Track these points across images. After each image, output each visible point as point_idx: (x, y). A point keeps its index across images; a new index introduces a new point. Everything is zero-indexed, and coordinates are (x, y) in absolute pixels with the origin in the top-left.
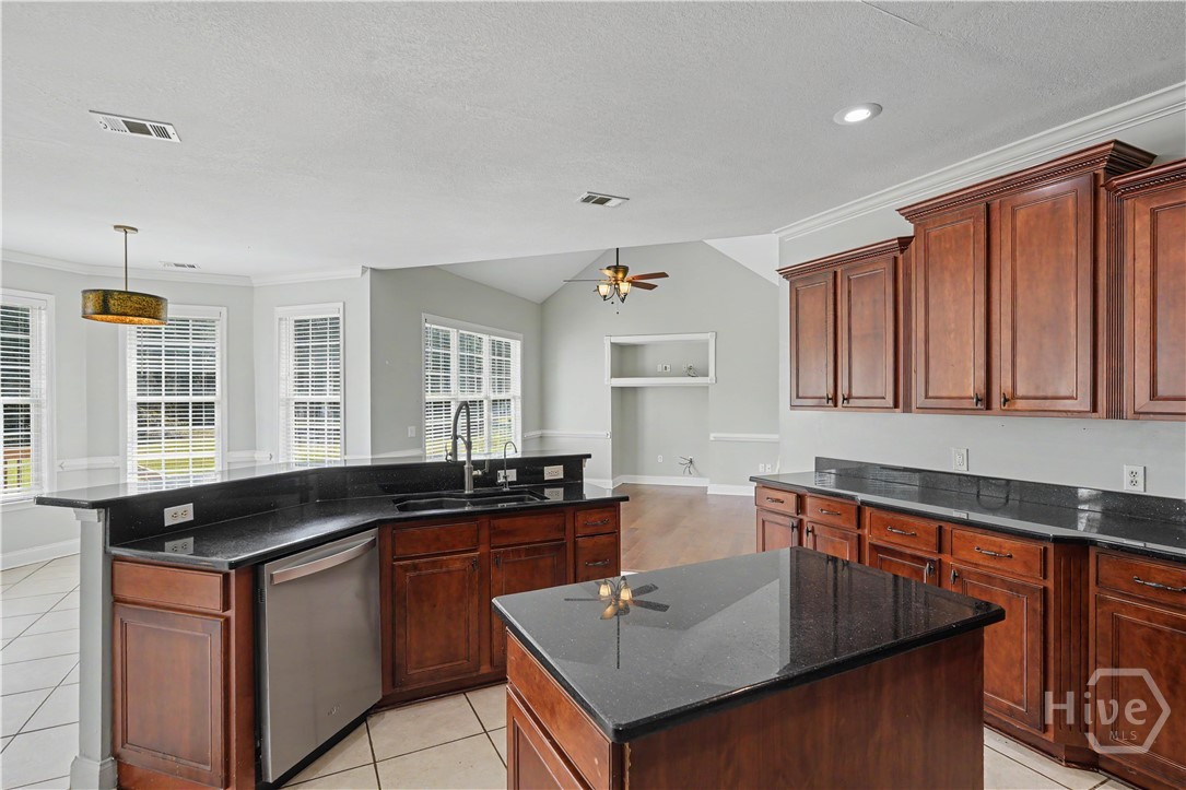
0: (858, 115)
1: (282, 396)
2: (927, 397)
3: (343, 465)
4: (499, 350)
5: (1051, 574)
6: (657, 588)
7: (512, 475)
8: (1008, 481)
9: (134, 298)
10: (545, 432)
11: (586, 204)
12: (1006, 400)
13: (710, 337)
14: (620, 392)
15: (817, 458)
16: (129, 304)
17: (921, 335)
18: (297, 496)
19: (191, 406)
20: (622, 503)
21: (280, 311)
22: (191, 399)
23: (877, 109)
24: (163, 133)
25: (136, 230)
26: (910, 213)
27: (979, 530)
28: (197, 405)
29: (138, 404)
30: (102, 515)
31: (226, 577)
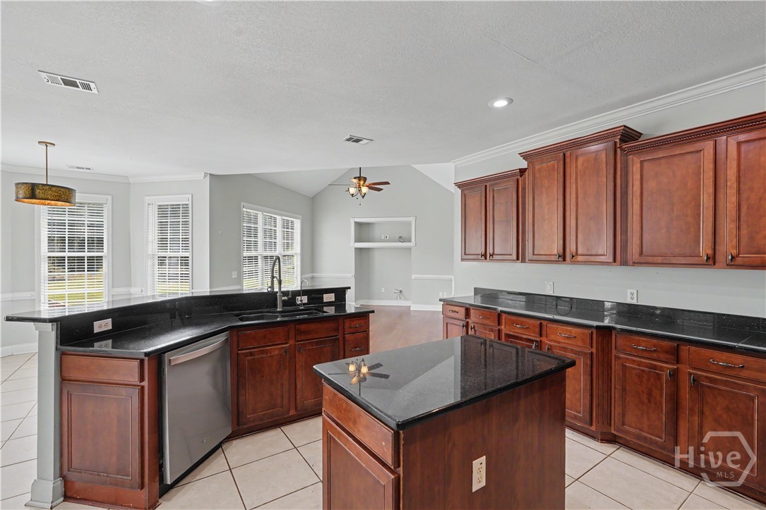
0: (501, 103)
1: (150, 253)
2: (534, 254)
3: (191, 295)
4: (287, 225)
5: (594, 345)
6: (382, 365)
7: (305, 299)
8: (571, 299)
9: (54, 189)
10: (314, 274)
11: (347, 142)
12: (573, 256)
13: (412, 219)
14: (359, 250)
15: (475, 289)
16: (50, 192)
17: (531, 221)
18: (168, 315)
19: (86, 259)
20: (370, 314)
21: (148, 199)
22: (86, 254)
23: (511, 101)
24: (87, 87)
25: (54, 145)
26: (526, 156)
27: (560, 324)
28: (90, 258)
29: (49, 257)
30: (55, 327)
31: (142, 361)
